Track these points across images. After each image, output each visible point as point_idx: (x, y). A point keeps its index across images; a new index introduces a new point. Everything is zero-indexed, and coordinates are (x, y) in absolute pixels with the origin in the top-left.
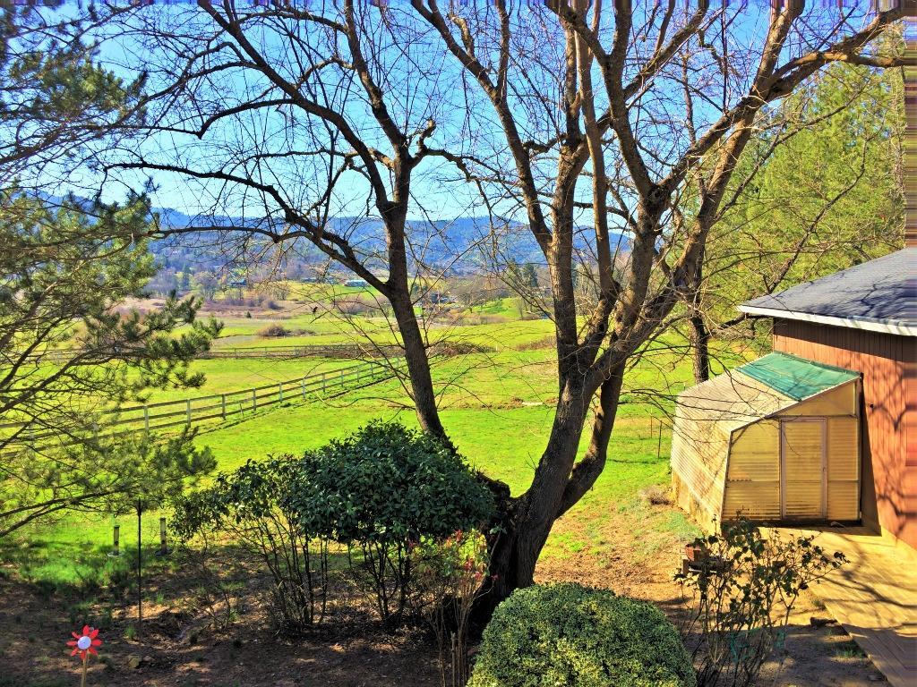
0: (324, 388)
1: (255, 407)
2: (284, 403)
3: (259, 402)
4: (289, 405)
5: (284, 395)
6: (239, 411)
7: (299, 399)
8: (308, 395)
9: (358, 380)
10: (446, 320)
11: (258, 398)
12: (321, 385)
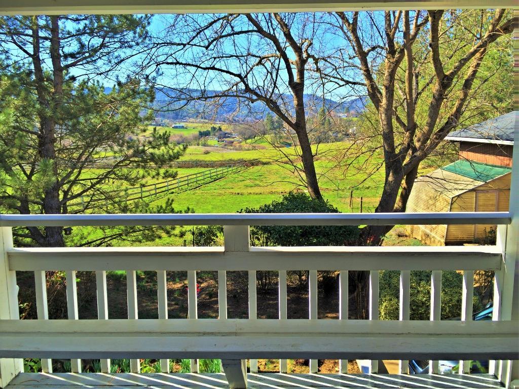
0: (188, 184)
1: (156, 194)
2: (170, 191)
3: (158, 191)
4: (173, 193)
5: (170, 187)
6: (149, 196)
7: (177, 189)
8: (180, 188)
9: (204, 179)
10: (232, 148)
11: (157, 189)
12: (187, 182)
